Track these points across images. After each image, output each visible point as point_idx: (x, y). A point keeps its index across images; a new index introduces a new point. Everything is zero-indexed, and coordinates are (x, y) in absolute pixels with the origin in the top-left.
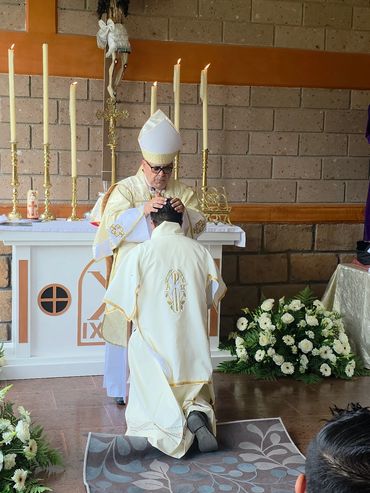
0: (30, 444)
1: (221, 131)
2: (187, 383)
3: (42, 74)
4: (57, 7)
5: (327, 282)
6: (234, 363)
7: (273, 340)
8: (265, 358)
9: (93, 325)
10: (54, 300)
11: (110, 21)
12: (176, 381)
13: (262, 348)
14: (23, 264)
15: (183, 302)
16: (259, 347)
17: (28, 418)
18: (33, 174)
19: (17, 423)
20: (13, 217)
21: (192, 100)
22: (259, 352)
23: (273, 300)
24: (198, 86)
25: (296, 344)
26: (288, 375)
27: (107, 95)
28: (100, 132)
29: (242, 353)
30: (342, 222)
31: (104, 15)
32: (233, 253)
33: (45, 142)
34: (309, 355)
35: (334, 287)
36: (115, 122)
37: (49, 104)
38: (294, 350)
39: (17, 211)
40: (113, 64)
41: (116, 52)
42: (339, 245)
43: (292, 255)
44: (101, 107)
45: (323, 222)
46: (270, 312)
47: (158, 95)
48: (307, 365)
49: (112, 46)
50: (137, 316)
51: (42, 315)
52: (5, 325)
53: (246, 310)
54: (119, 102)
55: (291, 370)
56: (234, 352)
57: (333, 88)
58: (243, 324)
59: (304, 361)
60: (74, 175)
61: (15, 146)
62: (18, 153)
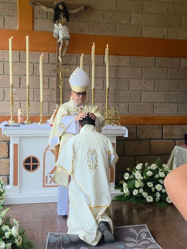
0: (19, 238)
1: (115, 78)
2: (99, 207)
3: (26, 51)
4: (33, 17)
5: (170, 155)
6: (122, 196)
7: (142, 184)
8: (138, 194)
9: (50, 176)
10: (31, 164)
11: (60, 24)
12: (93, 206)
13: (136, 189)
14: (16, 146)
15: (96, 165)
16: (135, 188)
17: (18, 225)
18: (21, 100)
19: (12, 227)
20: (11, 122)
21: (101, 63)
22: (135, 191)
23: (142, 164)
24: (104, 56)
25: (154, 186)
26: (150, 202)
27: (58, 61)
28: (55, 79)
29: (126, 191)
30: (177, 124)
31: (57, 21)
32: (121, 140)
33: (27, 84)
34: (161, 192)
35: (173, 157)
36: (62, 74)
37: (29, 66)
38: (153, 190)
39: (13, 119)
40: (61, 46)
41: (63, 40)
42: (175, 136)
43: (152, 141)
44: (55, 67)
45: (168, 124)
46: (140, 170)
47: (84, 61)
48: (160, 197)
49: (61, 36)
50: (73, 172)
51: (25, 171)
52: (6, 177)
53: (128, 169)
54: (65, 64)
55: (152, 200)
56: (122, 191)
57: (171, 57)
58: (127, 176)
59: (158, 195)
60: (41, 101)
61: (12, 87)
62: (14, 90)
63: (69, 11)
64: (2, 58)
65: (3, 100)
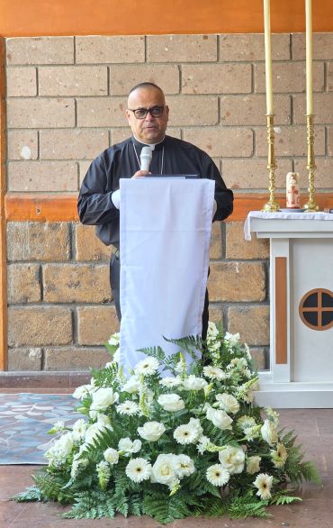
0: (278, 448)
3: (304, 31)
14: (281, 262)
17: (276, 420)
18: (295, 156)
19: (262, 423)
33: (309, 112)
37: (314, 68)
39: (274, 200)
51: (304, 330)
61: (272, 121)
62: (277, 129)
64: (248, 53)
65: (252, 156)
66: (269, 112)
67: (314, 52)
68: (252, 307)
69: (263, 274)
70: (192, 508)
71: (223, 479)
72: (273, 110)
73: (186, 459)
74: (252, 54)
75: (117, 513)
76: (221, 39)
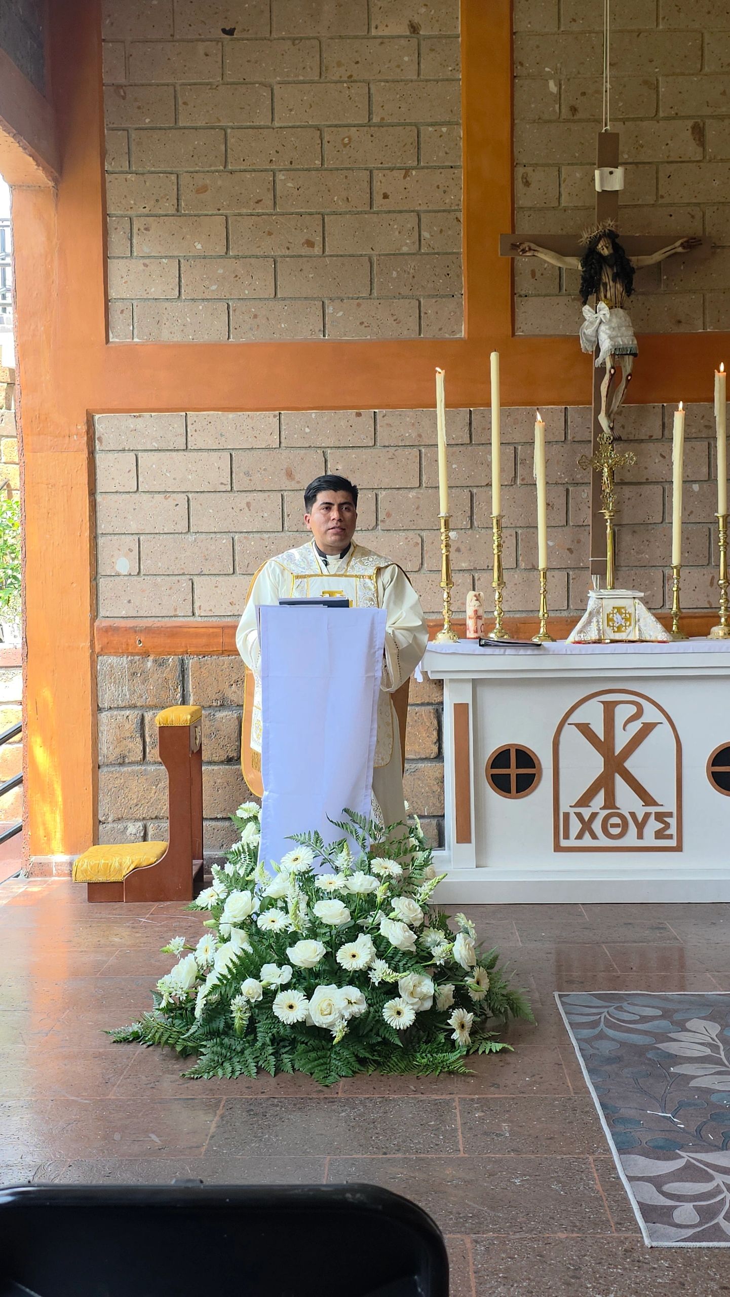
0: (476, 974)
3: (489, 405)
4: (513, 294)
9: (579, 815)
10: (513, 771)
14: (461, 710)
17: (472, 932)
18: (475, 569)
19: (453, 938)
28: (586, 493)
31: (592, 298)
33: (495, 512)
36: (612, 473)
37: (502, 454)
39: (450, 629)
40: (607, 377)
41: (613, 356)
47: (687, 425)
49: (606, 345)
51: (493, 798)
52: (434, 822)
54: (619, 439)
60: (542, 564)
61: (446, 523)
62: (452, 534)
63: (634, 259)
64: (414, 435)
65: (419, 570)
66: (443, 512)
67: (502, 433)
68: (421, 765)
69: (435, 722)
70: (362, 1061)
71: (407, 1019)
72: (449, 509)
73: (353, 992)
74: (420, 436)
75: (259, 1070)
76: (379, 417)
